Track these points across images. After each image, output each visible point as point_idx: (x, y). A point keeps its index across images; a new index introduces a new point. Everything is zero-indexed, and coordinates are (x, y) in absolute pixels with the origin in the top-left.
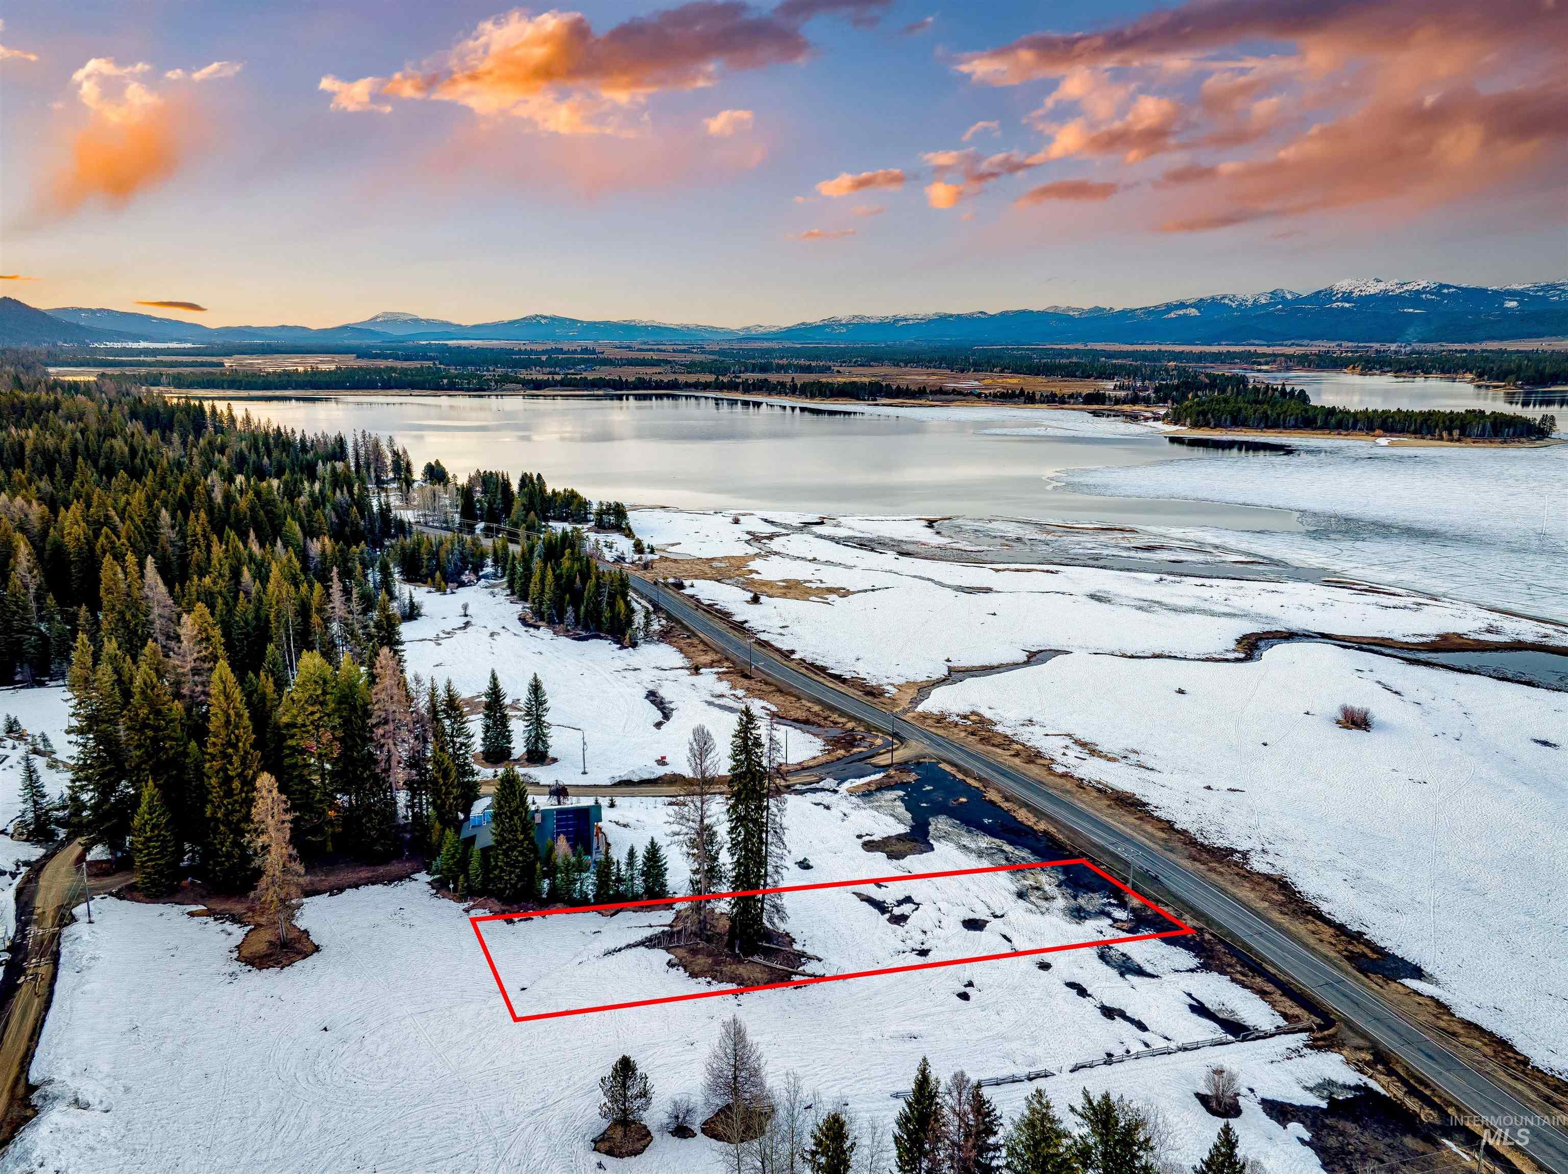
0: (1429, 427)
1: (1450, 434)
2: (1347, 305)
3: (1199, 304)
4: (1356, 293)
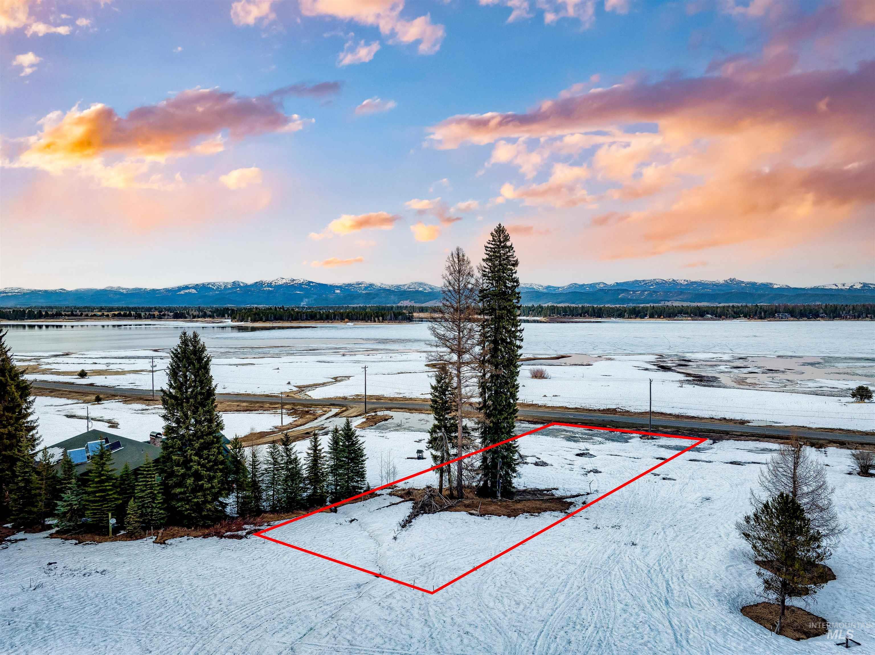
0: (368, 317)
1: (379, 320)
2: (270, 289)
3: (196, 287)
4: (273, 284)
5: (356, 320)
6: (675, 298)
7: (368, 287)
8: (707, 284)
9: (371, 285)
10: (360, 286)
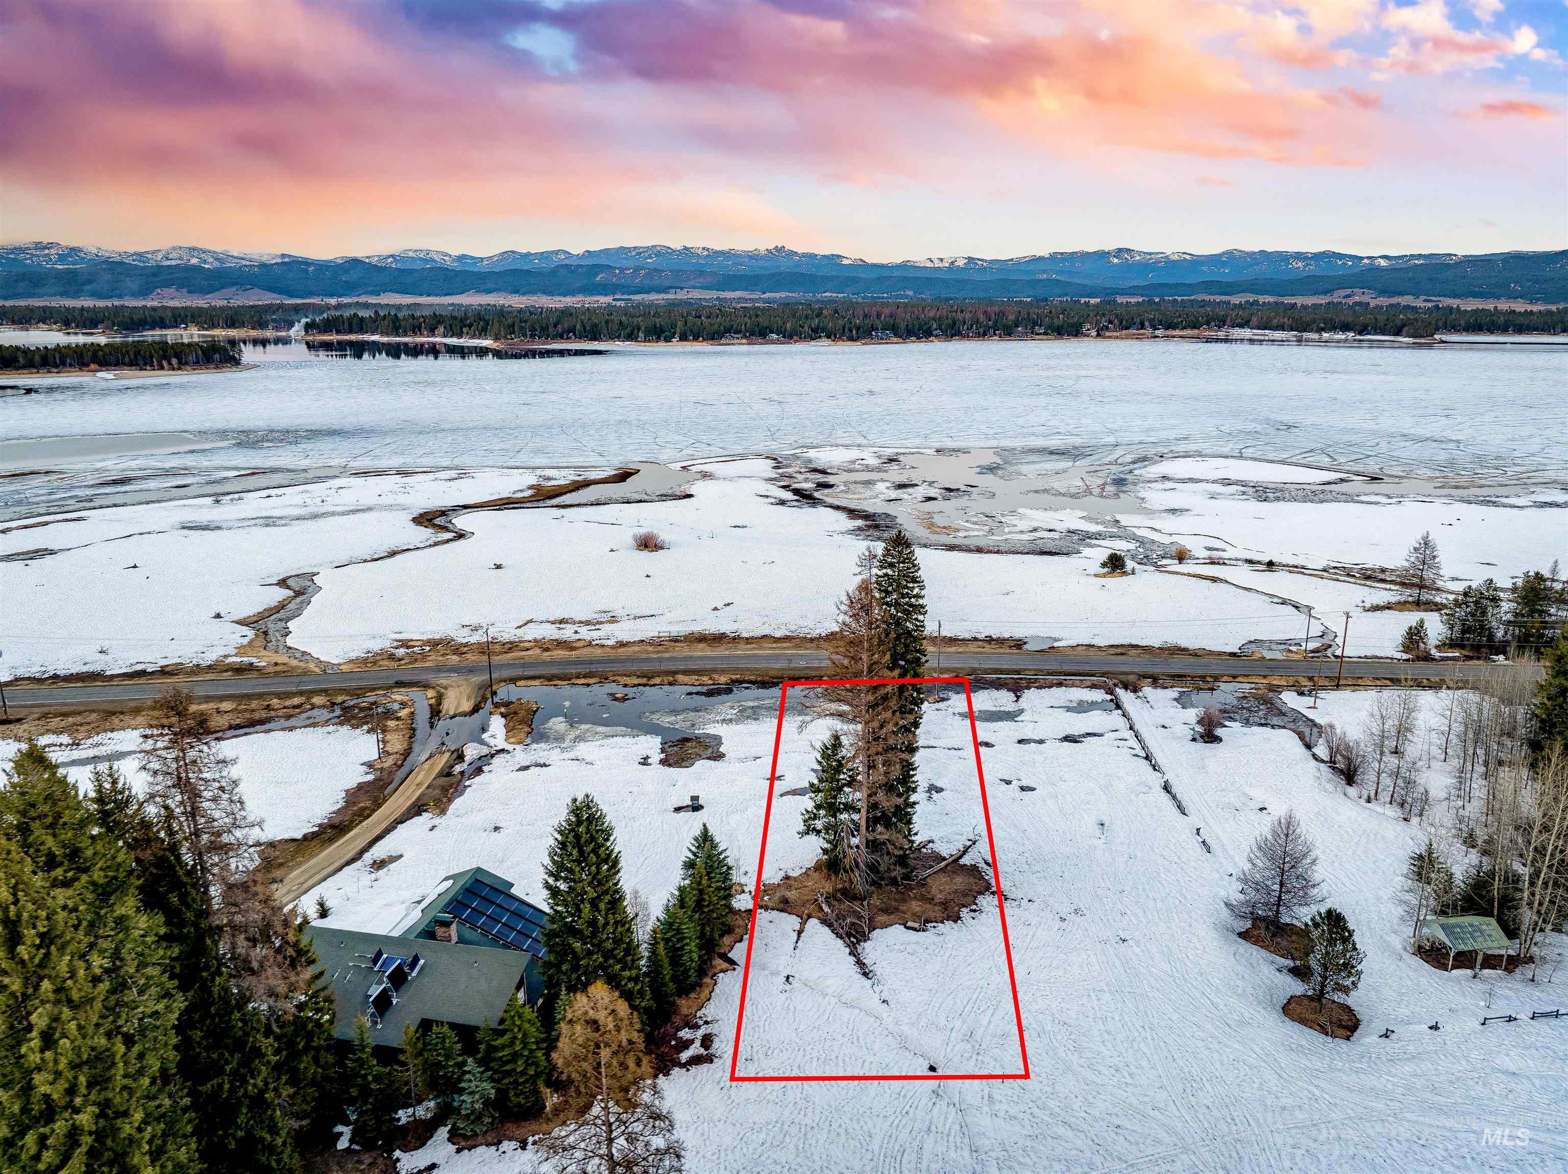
0: (144, 358)
1: (170, 364)
5: (116, 365)
6: (692, 283)
7: (69, 255)
8: (740, 256)
9: (74, 250)
10: (47, 252)
